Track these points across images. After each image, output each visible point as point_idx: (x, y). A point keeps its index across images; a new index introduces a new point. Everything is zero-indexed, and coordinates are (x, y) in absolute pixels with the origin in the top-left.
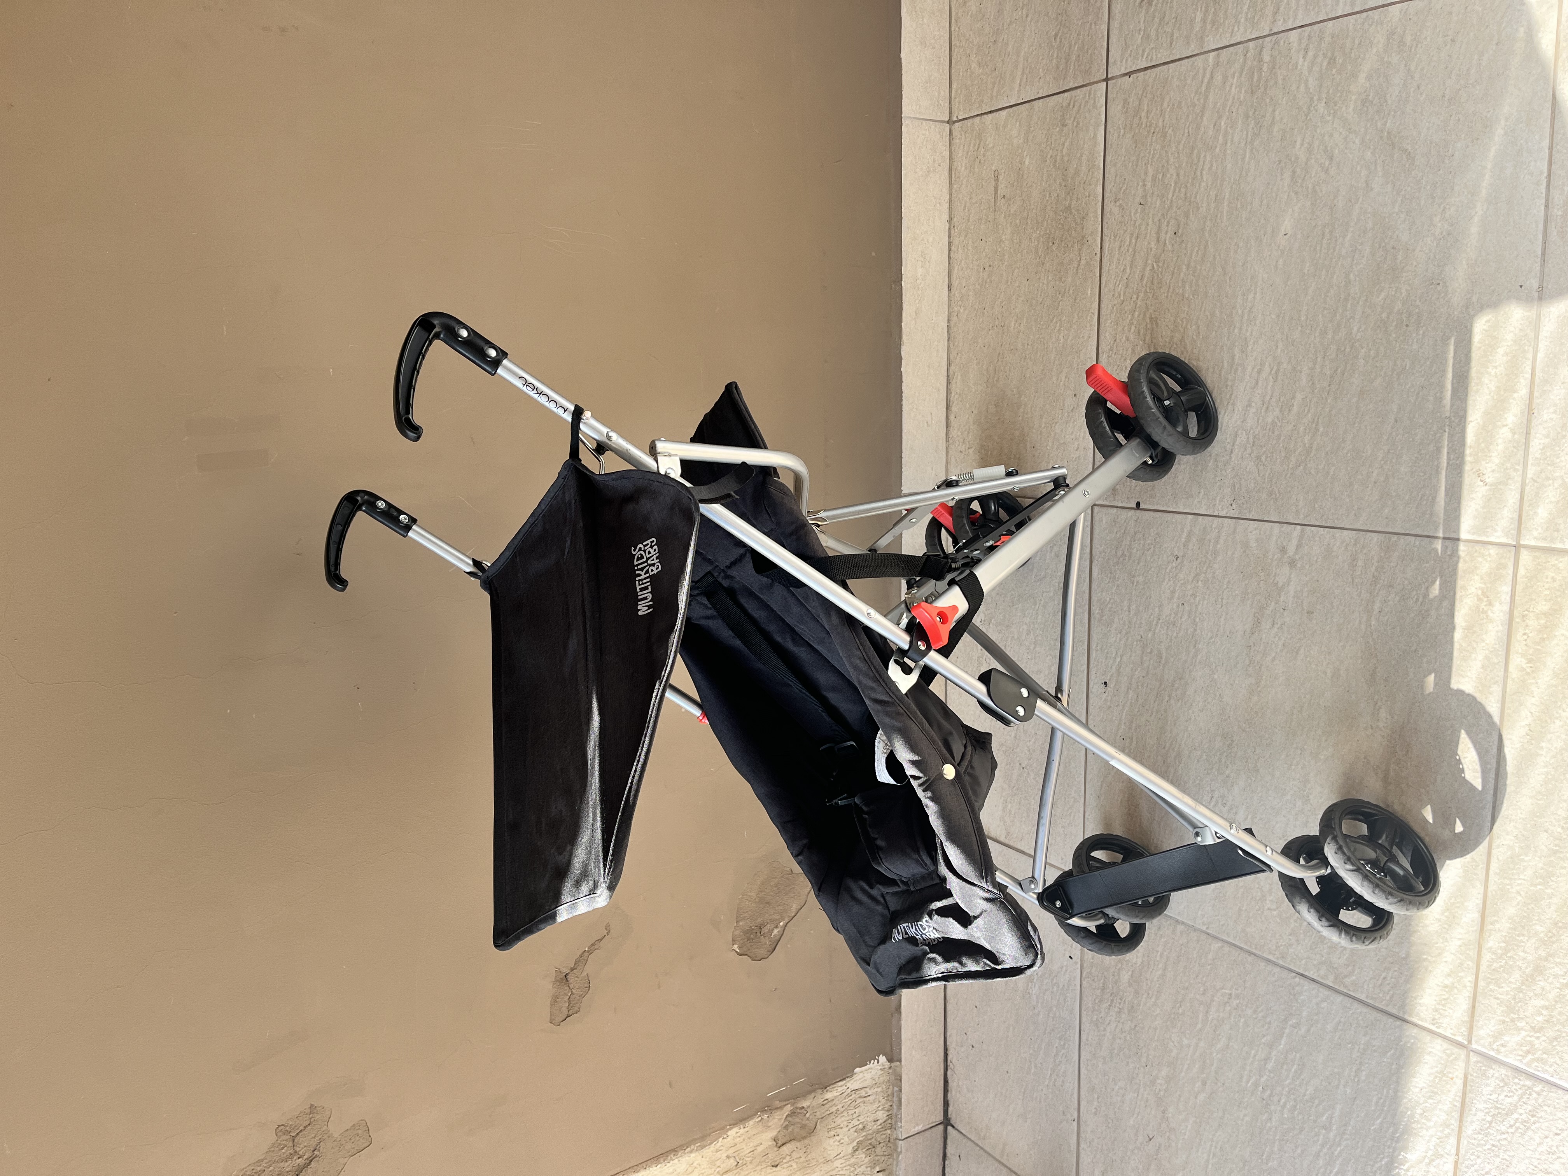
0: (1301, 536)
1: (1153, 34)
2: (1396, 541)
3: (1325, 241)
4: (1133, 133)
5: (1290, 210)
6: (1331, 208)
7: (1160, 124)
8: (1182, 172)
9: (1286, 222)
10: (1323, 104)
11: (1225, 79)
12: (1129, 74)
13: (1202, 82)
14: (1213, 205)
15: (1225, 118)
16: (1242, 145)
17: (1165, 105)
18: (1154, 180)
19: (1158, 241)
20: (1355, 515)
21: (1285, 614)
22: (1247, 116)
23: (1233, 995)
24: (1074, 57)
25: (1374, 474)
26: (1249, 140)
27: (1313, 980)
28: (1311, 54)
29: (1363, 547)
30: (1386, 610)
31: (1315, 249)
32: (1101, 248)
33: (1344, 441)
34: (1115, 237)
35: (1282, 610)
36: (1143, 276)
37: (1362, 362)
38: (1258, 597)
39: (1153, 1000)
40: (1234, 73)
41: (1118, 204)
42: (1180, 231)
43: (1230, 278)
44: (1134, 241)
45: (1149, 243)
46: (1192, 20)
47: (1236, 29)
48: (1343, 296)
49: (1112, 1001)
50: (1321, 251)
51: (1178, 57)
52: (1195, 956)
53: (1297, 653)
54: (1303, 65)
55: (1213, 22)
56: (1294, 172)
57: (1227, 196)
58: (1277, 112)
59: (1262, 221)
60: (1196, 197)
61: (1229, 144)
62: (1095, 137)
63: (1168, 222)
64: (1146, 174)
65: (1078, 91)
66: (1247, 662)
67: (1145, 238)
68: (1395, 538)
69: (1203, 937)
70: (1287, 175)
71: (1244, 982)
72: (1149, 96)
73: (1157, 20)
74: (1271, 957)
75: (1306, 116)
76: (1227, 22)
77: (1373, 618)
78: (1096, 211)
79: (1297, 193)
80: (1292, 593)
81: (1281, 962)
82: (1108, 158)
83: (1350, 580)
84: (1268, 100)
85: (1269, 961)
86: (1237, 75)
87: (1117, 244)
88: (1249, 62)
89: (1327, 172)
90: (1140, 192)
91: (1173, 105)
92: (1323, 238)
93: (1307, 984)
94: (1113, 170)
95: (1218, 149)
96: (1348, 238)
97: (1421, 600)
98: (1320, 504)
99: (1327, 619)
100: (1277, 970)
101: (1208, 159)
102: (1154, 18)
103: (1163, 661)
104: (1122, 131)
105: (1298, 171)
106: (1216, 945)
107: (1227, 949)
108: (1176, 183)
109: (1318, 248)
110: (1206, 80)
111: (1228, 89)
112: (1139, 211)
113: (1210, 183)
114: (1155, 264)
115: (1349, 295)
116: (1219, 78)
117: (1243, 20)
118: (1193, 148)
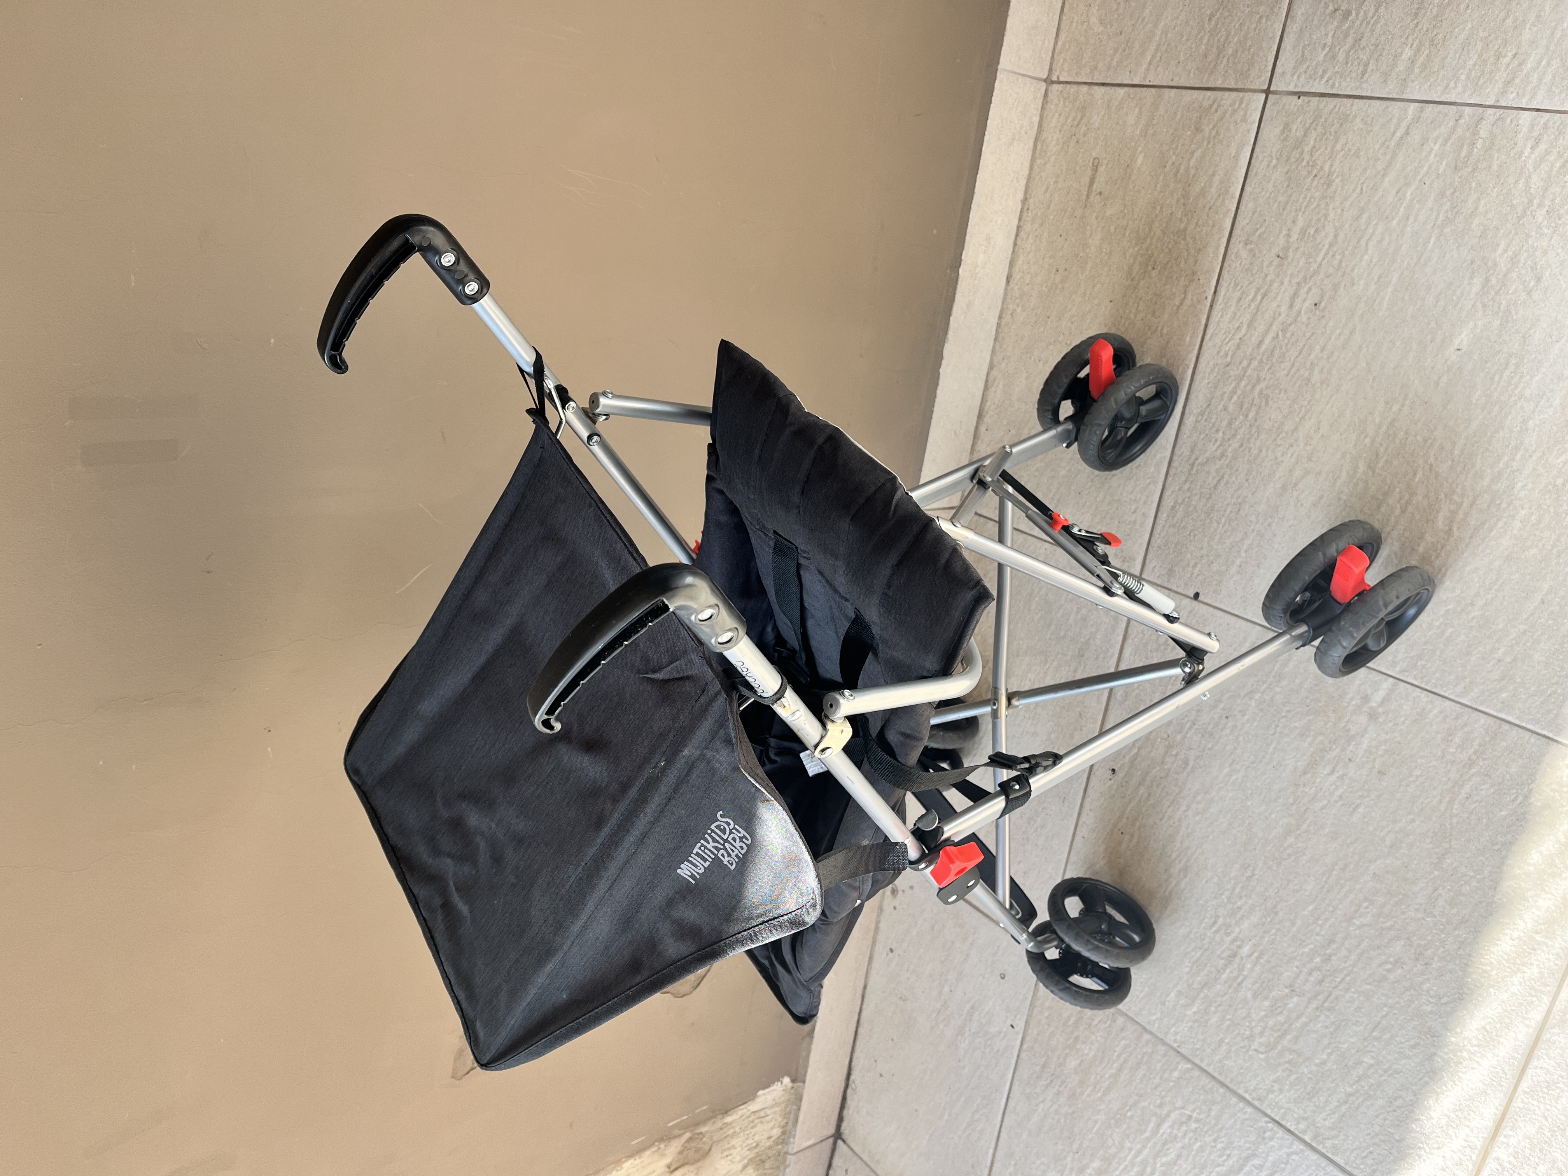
0: (1391, 691)
1: (1341, 57)
3: (1507, 373)
4: (1287, 167)
5: (1472, 324)
6: (1524, 337)
7: (1326, 168)
8: (1341, 236)
9: (1463, 336)
10: (1544, 212)
11: (1424, 141)
12: (1299, 94)
13: (1394, 134)
14: (1373, 287)
15: (1413, 187)
16: (1429, 227)
17: (1339, 147)
18: (1303, 232)
19: (1291, 306)
20: (1465, 688)
21: (1351, 765)
22: (1442, 194)
23: (1193, 1119)
24: (1230, 51)
25: (1500, 652)
26: (1439, 223)
27: (1289, 1131)
28: (1543, 147)
29: (1465, 725)
30: (1476, 798)
31: (1492, 379)
32: (1215, 292)
34: (1236, 285)
35: (1347, 760)
36: (1261, 343)
38: (1321, 738)
40: (1437, 138)
41: (1249, 247)
42: (1323, 304)
43: (1374, 378)
44: (1259, 298)
45: (1279, 306)
46: (1396, 56)
47: (1452, 84)
49: (1051, 1081)
50: (1498, 383)
51: (1368, 94)
52: (1158, 1068)
53: (1355, 809)
54: (1529, 157)
55: (1424, 67)
56: (1487, 280)
57: (1394, 280)
58: (1482, 202)
59: (1433, 324)
60: (1353, 270)
61: (1411, 220)
62: (1236, 158)
63: (1310, 290)
64: (1294, 222)
65: (1227, 94)
66: (1291, 800)
67: (1275, 298)
68: (1507, 727)
69: (1172, 1053)
70: (1478, 281)
71: (1210, 1110)
72: (1319, 129)
73: (1350, 40)
74: (1247, 1096)
75: (1519, 218)
76: (1442, 73)
77: (1456, 802)
78: (1217, 247)
79: (1485, 306)
80: (1364, 746)
81: (1256, 1103)
82: (1248, 189)
83: (1439, 754)
84: (1474, 185)
85: (1242, 1099)
86: (1440, 141)
87: (1237, 294)
88: (1460, 131)
89: (1529, 293)
90: (1282, 241)
91: (1349, 150)
92: (1506, 368)
93: (1280, 1133)
94: (1251, 205)
95: (1395, 222)
98: (1423, 663)
99: (1400, 786)
100: (1249, 1110)
101: (1380, 229)
102: (1346, 36)
103: (1189, 768)
104: (1274, 162)
105: (1494, 281)
106: (1184, 1066)
107: (1196, 1073)
108: (1331, 245)
109: (1496, 378)
110: (1398, 134)
111: (1424, 154)
112: (1275, 263)
113: (1374, 261)
114: (1280, 333)
116: (1416, 137)
117: (1463, 77)
118: (1362, 210)
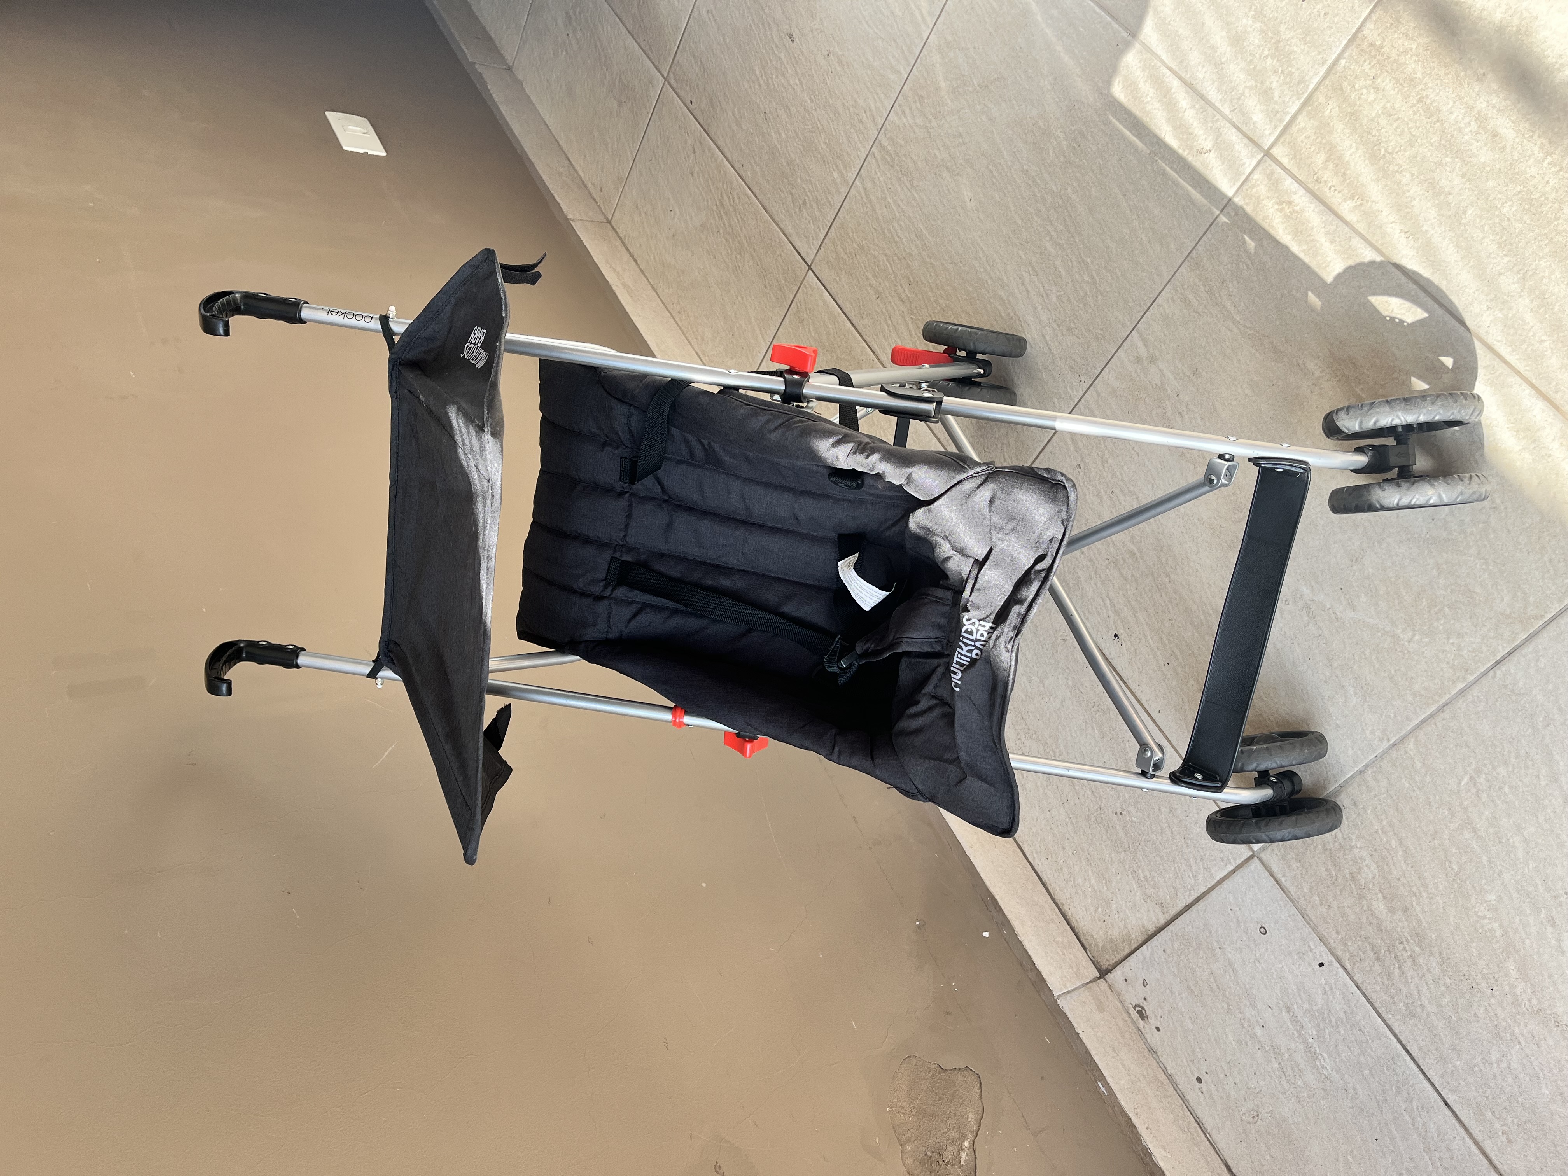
0: (1140, 334)
1: (817, 213)
2: (1197, 253)
3: (995, 174)
4: (844, 272)
5: (962, 186)
6: (983, 155)
7: (856, 246)
8: (887, 251)
9: (965, 194)
10: (933, 121)
11: (873, 180)
12: (820, 248)
13: (862, 198)
14: (918, 242)
15: (888, 197)
16: (909, 194)
17: (851, 234)
18: (875, 276)
19: (903, 302)
22: (899, 179)
23: (1474, 775)
24: (783, 282)
26: (909, 187)
28: (907, 111)
31: (993, 184)
33: (1108, 247)
34: (877, 335)
36: (910, 332)
37: (1074, 196)
39: (1425, 895)
40: (875, 172)
41: (864, 316)
42: (912, 279)
43: (961, 262)
44: (889, 322)
45: (899, 310)
46: (834, 181)
47: (859, 153)
48: (1030, 182)
50: (997, 180)
51: (840, 205)
54: (908, 120)
55: (845, 167)
56: (947, 168)
57: (922, 227)
58: (913, 156)
59: (952, 211)
60: (905, 251)
61: (901, 204)
62: (825, 302)
63: (901, 285)
64: (868, 279)
65: (798, 294)
67: (895, 311)
68: (1194, 254)
69: (1394, 754)
70: (945, 174)
72: (839, 243)
73: (814, 205)
74: (1461, 685)
75: (930, 137)
76: (852, 157)
78: (855, 338)
79: (958, 174)
80: (1171, 377)
81: (1471, 678)
82: (840, 302)
84: (904, 159)
85: (1462, 692)
86: (877, 170)
87: (881, 337)
88: (879, 158)
89: (964, 144)
90: (872, 292)
91: (855, 228)
92: (992, 173)
94: (848, 304)
95: (897, 214)
96: (1005, 154)
97: (1249, 262)
98: (1131, 300)
99: (1210, 361)
101: (896, 225)
102: (811, 206)
103: (1138, 555)
104: (838, 279)
105: (949, 164)
106: (1410, 745)
107: (1421, 735)
108: (889, 261)
109: (994, 180)
110: (863, 195)
111: (878, 183)
112: (879, 302)
113: (907, 236)
114: (912, 316)
115: (1033, 177)
116: (869, 185)
117: (860, 145)
118: (883, 232)
